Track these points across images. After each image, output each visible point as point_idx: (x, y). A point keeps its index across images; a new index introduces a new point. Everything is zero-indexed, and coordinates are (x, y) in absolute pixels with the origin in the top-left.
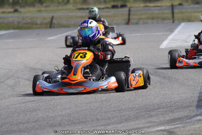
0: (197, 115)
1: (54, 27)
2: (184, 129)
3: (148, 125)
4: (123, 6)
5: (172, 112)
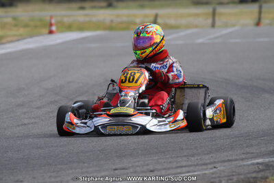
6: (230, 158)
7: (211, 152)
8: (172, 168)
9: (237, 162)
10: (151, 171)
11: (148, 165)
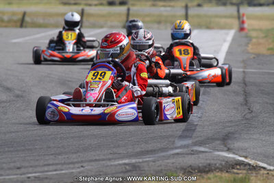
0: (176, 148)
1: (26, 27)
2: (153, 164)
3: (110, 156)
4: (122, 4)
5: (146, 142)
6: (97, 158)
7: (78, 152)
8: (39, 166)
9: (104, 162)
10: (18, 168)
11: (15, 162)
